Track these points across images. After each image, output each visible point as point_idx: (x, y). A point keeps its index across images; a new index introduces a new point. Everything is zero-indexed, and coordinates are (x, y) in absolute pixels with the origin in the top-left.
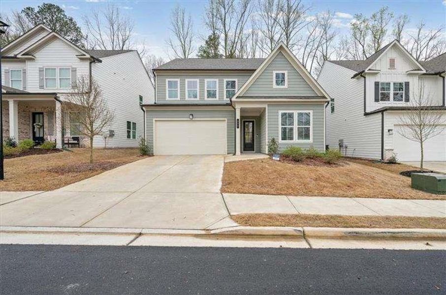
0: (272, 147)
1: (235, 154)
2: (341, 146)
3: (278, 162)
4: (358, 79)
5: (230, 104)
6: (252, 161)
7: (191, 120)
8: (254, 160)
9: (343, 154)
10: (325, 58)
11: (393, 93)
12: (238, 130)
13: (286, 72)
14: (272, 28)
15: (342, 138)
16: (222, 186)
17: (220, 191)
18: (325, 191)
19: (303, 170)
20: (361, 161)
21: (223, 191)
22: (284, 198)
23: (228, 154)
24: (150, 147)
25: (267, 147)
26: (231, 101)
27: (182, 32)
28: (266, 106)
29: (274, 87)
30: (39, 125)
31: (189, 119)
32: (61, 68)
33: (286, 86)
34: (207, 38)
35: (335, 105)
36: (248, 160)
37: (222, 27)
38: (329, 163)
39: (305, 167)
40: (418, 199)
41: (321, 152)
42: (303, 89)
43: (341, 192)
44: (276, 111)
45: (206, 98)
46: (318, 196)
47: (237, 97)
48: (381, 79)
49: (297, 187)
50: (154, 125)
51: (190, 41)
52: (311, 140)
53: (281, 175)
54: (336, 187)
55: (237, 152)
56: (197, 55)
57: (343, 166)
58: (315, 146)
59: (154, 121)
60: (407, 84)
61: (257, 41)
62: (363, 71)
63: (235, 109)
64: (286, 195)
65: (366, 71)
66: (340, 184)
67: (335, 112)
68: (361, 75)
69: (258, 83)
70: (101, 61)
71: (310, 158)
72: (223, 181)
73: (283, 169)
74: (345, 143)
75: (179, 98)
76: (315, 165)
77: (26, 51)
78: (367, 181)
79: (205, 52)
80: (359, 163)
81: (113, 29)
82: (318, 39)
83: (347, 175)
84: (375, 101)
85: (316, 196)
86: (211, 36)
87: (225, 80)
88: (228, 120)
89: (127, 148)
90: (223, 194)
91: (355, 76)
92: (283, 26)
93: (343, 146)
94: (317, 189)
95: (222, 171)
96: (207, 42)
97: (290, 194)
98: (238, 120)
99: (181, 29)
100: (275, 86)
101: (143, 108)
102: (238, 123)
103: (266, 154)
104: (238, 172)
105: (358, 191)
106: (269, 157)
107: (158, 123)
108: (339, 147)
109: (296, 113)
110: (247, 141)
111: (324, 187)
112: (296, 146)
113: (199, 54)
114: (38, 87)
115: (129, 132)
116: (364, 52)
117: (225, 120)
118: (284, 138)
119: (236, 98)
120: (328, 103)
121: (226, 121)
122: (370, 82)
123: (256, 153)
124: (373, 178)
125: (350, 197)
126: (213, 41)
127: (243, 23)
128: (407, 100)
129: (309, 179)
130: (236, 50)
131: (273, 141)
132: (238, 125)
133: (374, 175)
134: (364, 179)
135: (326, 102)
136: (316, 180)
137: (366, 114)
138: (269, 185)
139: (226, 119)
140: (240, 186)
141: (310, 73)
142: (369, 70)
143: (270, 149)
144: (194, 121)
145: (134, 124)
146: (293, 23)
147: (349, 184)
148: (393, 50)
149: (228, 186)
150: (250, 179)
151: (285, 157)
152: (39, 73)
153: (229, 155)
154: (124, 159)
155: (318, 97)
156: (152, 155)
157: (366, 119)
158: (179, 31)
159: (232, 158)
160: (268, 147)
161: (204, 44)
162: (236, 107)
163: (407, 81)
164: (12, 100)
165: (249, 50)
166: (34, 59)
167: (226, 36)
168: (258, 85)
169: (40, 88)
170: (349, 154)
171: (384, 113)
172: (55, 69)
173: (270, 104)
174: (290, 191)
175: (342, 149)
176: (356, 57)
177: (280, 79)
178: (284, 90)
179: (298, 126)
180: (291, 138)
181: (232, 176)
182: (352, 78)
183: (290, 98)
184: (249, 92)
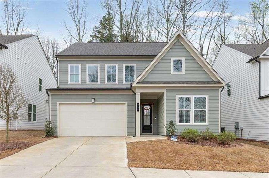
0: (171, 129)
1: (135, 136)
2: (237, 128)
3: (176, 143)
4: (253, 63)
5: (131, 89)
6: (152, 141)
7: (93, 104)
8: (154, 141)
9: (239, 136)
10: (223, 39)
12: (138, 114)
13: (183, 59)
14: (168, 8)
15: (236, 121)
16: (129, 162)
17: (127, 166)
18: (218, 167)
19: (199, 150)
20: (255, 143)
21: (130, 166)
22: (183, 171)
23: (128, 135)
24: (54, 129)
25: (165, 129)
26: (131, 86)
27: (76, 12)
28: (164, 91)
31: (91, 103)
33: (183, 72)
34: (101, 19)
35: (231, 89)
36: (148, 141)
37: (117, 8)
38: (223, 144)
39: (201, 147)
41: (216, 134)
42: (199, 75)
43: (232, 168)
45: (106, 82)
46: (211, 170)
47: (138, 83)
49: (194, 163)
50: (58, 108)
51: (85, 22)
52: (207, 123)
53: (178, 154)
54: (227, 163)
55: (136, 134)
56: (91, 36)
57: (236, 146)
58: (210, 128)
59: (58, 105)
61: (152, 22)
62: (258, 57)
63: (135, 94)
64: (184, 169)
65: (261, 56)
66: (231, 161)
67: (231, 96)
68: (256, 60)
69: (157, 69)
70: (7, 48)
71: (206, 139)
72: (129, 158)
73: (180, 149)
74: (241, 126)
75: (80, 83)
76: (210, 145)
78: (256, 160)
79: (99, 32)
80: (253, 145)
81: (8, 10)
82: (216, 19)
83: (239, 154)
85: (209, 170)
86: (105, 16)
87: (124, 65)
89: (29, 130)
90: (130, 168)
91: (250, 61)
92: (179, 6)
94: (211, 165)
95: (126, 150)
96: (101, 23)
97: (187, 169)
98: (138, 103)
99: (76, 10)
100: (173, 72)
101: (49, 92)
102: (138, 106)
103: (164, 136)
104: (141, 151)
105: (247, 167)
106: (167, 138)
107: (62, 106)
108: (235, 130)
109: (193, 97)
110: (145, 124)
111: (217, 163)
112: (193, 129)
113: (93, 35)
115: (30, 114)
116: (263, 32)
117: (125, 104)
118: (181, 121)
120: (224, 87)
122: (265, 67)
123: (154, 135)
124: (262, 157)
125: (239, 172)
126: (107, 22)
127: (139, 5)
129: (204, 157)
130: (132, 31)
131: (171, 123)
132: (138, 108)
133: (263, 154)
134: (253, 157)
135: (221, 87)
136: (210, 158)
137: (261, 98)
138: (169, 162)
139: (126, 103)
140: (144, 163)
141: (206, 60)
142: (264, 55)
143: (169, 131)
144: (95, 104)
145: (35, 106)
146: (190, 3)
147: (239, 162)
149: (133, 162)
150: (152, 157)
151: (183, 138)
153: (129, 137)
154: (33, 140)
155: (213, 82)
156: (56, 136)
157: (261, 102)
158: (74, 12)
159: (132, 140)
160: (167, 129)
161: (98, 25)
162: (136, 92)
165: (144, 30)
167: (122, 16)
168: (157, 71)
170: (245, 136)
173: (169, 89)
174: (188, 166)
175: (237, 132)
176: (255, 37)
177: (178, 66)
178: (182, 75)
179: (195, 110)
180: (188, 120)
181: (135, 154)
182: (247, 63)
183: (187, 83)
184: (148, 77)
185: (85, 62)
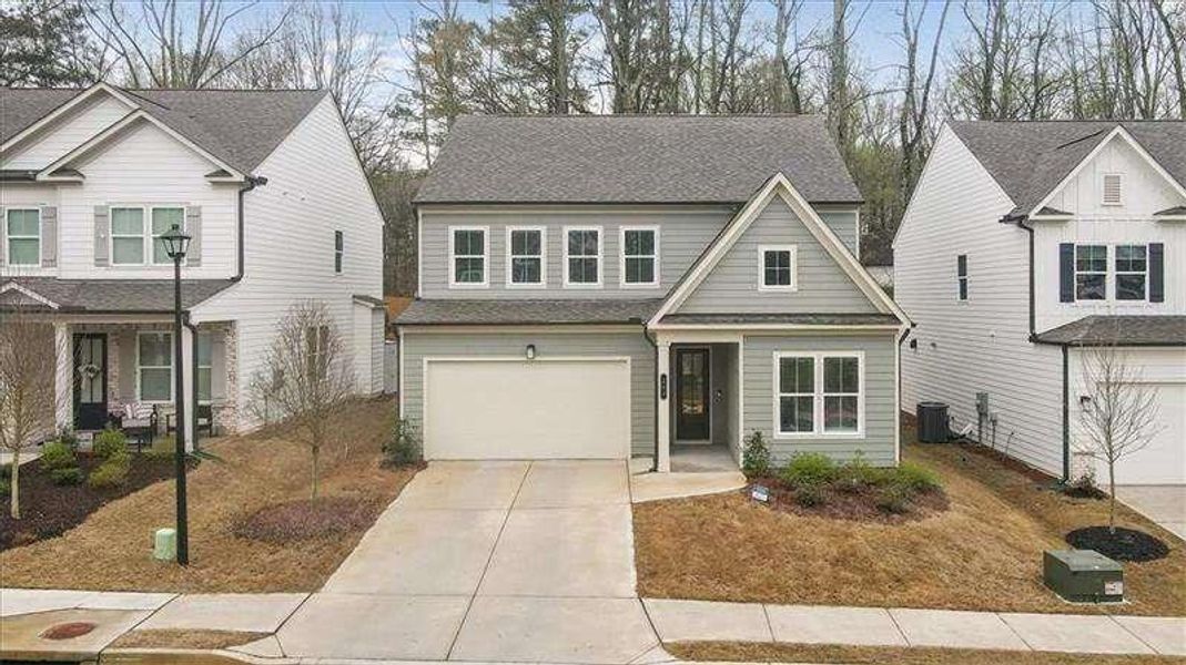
0: (754, 455)
1: (654, 469)
2: (982, 412)
3: (764, 508)
4: (1013, 228)
7: (532, 361)
11: (1114, 278)
12: (664, 405)
13: (792, 249)
15: (984, 389)
16: (639, 579)
17: (636, 595)
21: (642, 593)
22: (758, 609)
23: (633, 457)
24: (414, 438)
25: (742, 454)
28: (739, 339)
29: (759, 290)
30: (91, 370)
31: (524, 359)
32: (157, 206)
33: (793, 287)
39: (825, 523)
40: (1022, 612)
42: (838, 294)
44: (767, 353)
45: (567, 282)
48: (1080, 236)
50: (425, 374)
52: (860, 433)
55: (660, 465)
58: (870, 447)
59: (425, 365)
60: (1157, 250)
62: (1025, 216)
63: (656, 347)
64: (762, 601)
65: (1032, 216)
67: (969, 301)
68: (1020, 222)
70: (264, 182)
72: (639, 566)
73: (770, 531)
74: (992, 407)
75: (486, 283)
76: (852, 516)
77: (64, 162)
84: (1062, 301)
87: (623, 229)
88: (632, 360)
90: (643, 599)
91: (1007, 219)
93: (986, 415)
95: (630, 536)
98: (664, 376)
100: (763, 287)
102: (664, 385)
103: (738, 466)
104: (670, 541)
106: (744, 483)
107: (437, 370)
109: (819, 359)
114: (93, 261)
117: (625, 362)
118: (785, 425)
119: (660, 321)
120: (907, 333)
121: (629, 362)
122: (1048, 246)
123: (714, 444)
128: (1157, 297)
129: (820, 563)
131: (756, 441)
132: (664, 391)
135: (899, 330)
136: (836, 562)
137: (1034, 339)
138: (734, 580)
139: (628, 358)
140: (675, 582)
142: (1043, 212)
143: (749, 460)
144: (537, 363)
148: (1114, 151)
149: (650, 581)
151: (784, 489)
152: (96, 222)
153: (637, 462)
155: (877, 316)
156: (423, 462)
157: (1035, 351)
159: (646, 485)
160: (744, 456)
162: (658, 344)
163: (1156, 241)
164: (64, 324)
166: (80, 183)
168: (720, 282)
169: (97, 266)
171: (1069, 350)
172: (141, 209)
173: (751, 335)
177: (777, 269)
178: (787, 296)
179: (826, 394)
180: (807, 426)
181: (656, 552)
182: (1001, 221)
183: (803, 319)
184: (693, 302)
185: (500, 220)
